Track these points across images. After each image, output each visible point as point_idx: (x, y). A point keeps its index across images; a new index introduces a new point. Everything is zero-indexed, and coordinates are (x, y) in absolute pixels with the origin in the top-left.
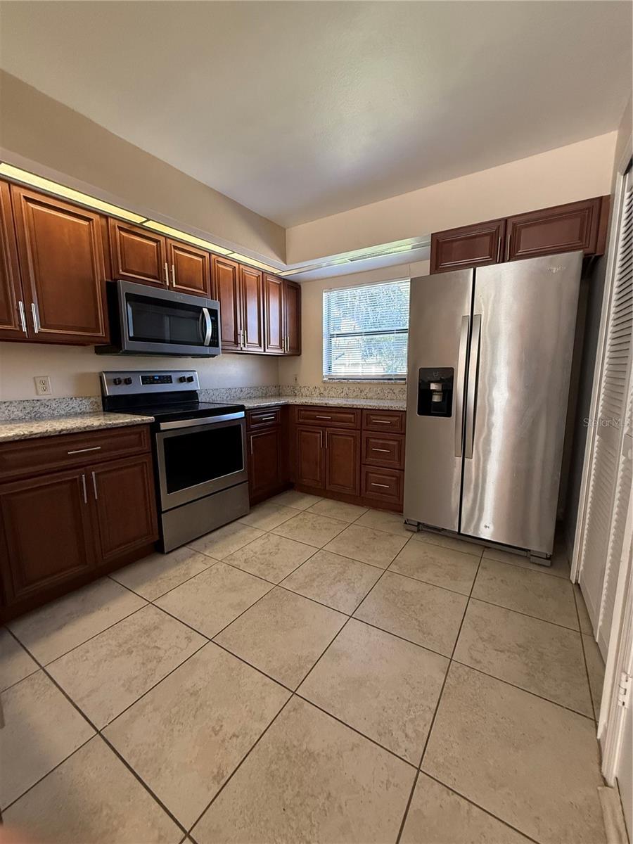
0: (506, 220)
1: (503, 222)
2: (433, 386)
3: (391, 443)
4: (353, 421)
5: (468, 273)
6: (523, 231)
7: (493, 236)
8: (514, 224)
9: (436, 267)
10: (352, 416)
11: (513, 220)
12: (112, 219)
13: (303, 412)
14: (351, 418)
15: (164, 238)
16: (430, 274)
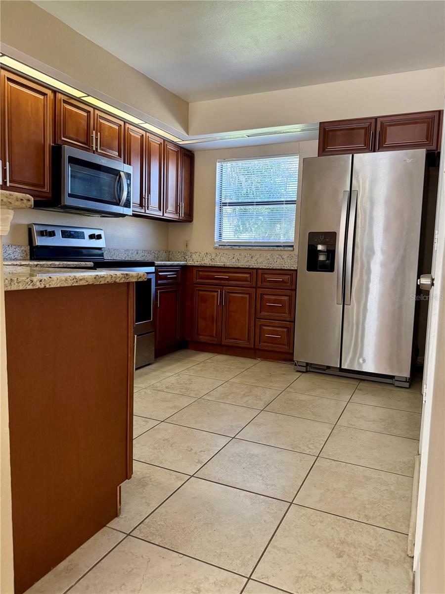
0: (376, 119)
1: (374, 120)
2: (320, 247)
3: (283, 298)
4: (249, 279)
5: (349, 158)
6: (388, 128)
7: (367, 130)
8: (382, 123)
9: (323, 150)
10: (248, 275)
11: (382, 119)
12: (59, 94)
13: (201, 273)
14: (247, 277)
15: (93, 109)
16: (318, 156)
